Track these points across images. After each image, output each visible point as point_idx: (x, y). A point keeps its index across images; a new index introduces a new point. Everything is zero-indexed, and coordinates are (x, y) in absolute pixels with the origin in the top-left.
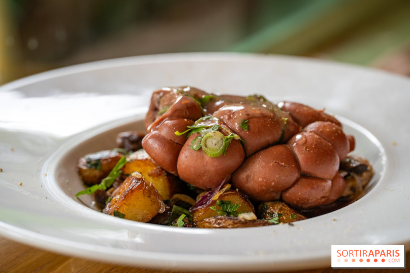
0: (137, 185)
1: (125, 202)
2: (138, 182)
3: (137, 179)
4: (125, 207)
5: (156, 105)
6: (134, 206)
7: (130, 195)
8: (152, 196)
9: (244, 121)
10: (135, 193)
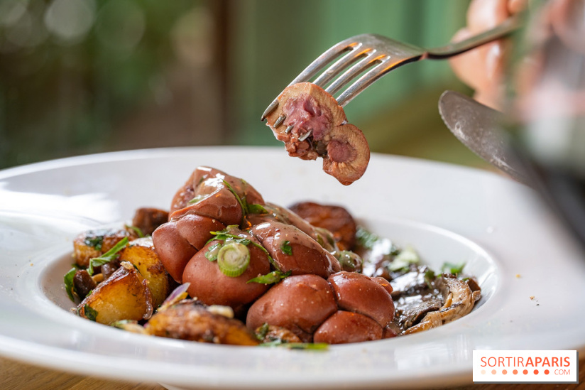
0: (123, 277)
1: (100, 295)
2: (124, 274)
3: (125, 269)
4: (100, 302)
5: (194, 187)
6: (111, 302)
7: (109, 287)
8: (140, 296)
9: (287, 242)
10: (116, 287)
